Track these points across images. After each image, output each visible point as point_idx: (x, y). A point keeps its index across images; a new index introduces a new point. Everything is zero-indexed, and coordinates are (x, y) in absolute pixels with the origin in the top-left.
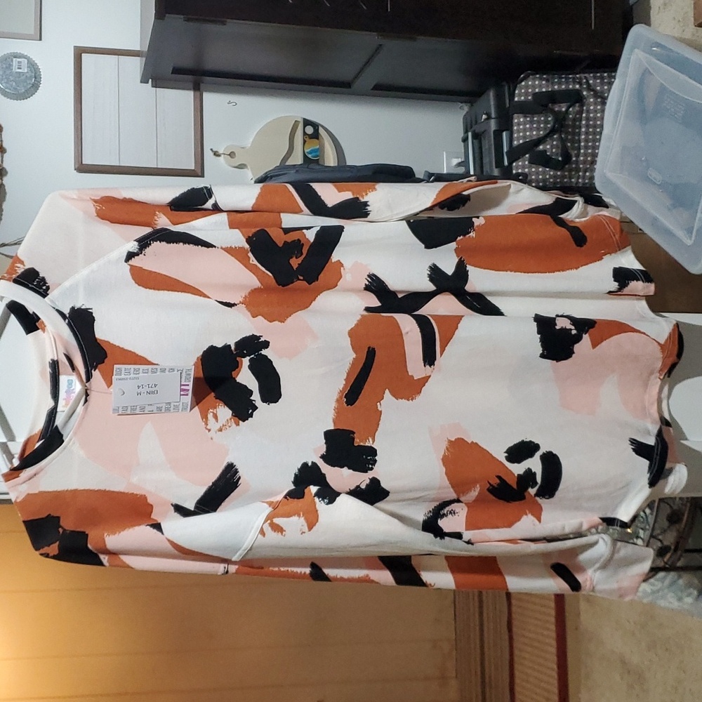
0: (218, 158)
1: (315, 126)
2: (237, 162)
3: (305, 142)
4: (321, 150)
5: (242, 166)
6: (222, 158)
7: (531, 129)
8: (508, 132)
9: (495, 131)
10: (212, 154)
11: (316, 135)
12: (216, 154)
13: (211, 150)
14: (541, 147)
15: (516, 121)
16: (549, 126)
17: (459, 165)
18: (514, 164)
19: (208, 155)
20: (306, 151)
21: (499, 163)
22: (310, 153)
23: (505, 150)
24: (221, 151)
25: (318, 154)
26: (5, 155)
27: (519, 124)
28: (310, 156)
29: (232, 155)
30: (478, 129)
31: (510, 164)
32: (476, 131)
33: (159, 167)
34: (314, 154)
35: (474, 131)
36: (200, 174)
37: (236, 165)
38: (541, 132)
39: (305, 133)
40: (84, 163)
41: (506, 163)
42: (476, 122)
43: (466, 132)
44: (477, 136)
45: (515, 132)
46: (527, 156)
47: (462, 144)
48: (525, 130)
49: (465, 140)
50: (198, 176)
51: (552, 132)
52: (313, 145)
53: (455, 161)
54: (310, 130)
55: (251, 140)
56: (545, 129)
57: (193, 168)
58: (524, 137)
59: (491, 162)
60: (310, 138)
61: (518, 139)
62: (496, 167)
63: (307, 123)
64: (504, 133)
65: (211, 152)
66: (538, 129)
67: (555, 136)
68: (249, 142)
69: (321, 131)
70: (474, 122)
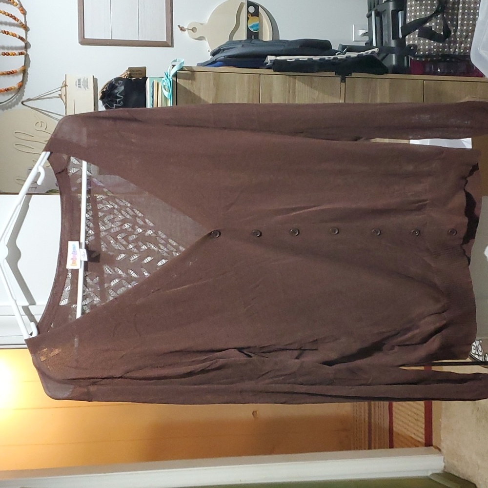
0: (183, 32)
1: (256, 6)
2: (197, 35)
3: (248, 18)
4: (260, 25)
5: (201, 38)
6: (186, 32)
7: (421, 11)
8: (403, 12)
9: (392, 11)
10: (179, 29)
11: (256, 14)
12: (182, 29)
13: (179, 26)
14: (428, 24)
15: (409, 3)
16: (434, 7)
17: (364, 34)
18: (407, 37)
19: (176, 30)
20: (249, 26)
21: (395, 36)
22: (252, 27)
23: (400, 26)
24: (186, 27)
25: (258, 27)
26: (28, 32)
27: (411, 6)
28: (252, 30)
29: (194, 30)
30: (379, 8)
31: (404, 36)
32: (378, 10)
33: (140, 40)
34: (255, 28)
35: (377, 10)
36: (170, 44)
37: (197, 37)
38: (428, 13)
39: (248, 12)
40: (85, 38)
41: (401, 36)
42: (378, 4)
43: (370, 10)
44: (378, 14)
45: (408, 12)
46: (417, 31)
47: (367, 19)
48: (416, 11)
49: (369, 16)
50: (168, 46)
51: (437, 12)
52: (254, 21)
53: (361, 32)
54: (252, 9)
55: (208, 18)
56: (431, 10)
57: (165, 40)
58: (415, 16)
59: (389, 35)
60: (252, 16)
61: (410, 17)
62: (393, 39)
63: (250, 4)
64: (400, 13)
65: (178, 27)
66: (426, 10)
67: (439, 16)
68: (206, 20)
69: (260, 10)
70: (376, 3)
